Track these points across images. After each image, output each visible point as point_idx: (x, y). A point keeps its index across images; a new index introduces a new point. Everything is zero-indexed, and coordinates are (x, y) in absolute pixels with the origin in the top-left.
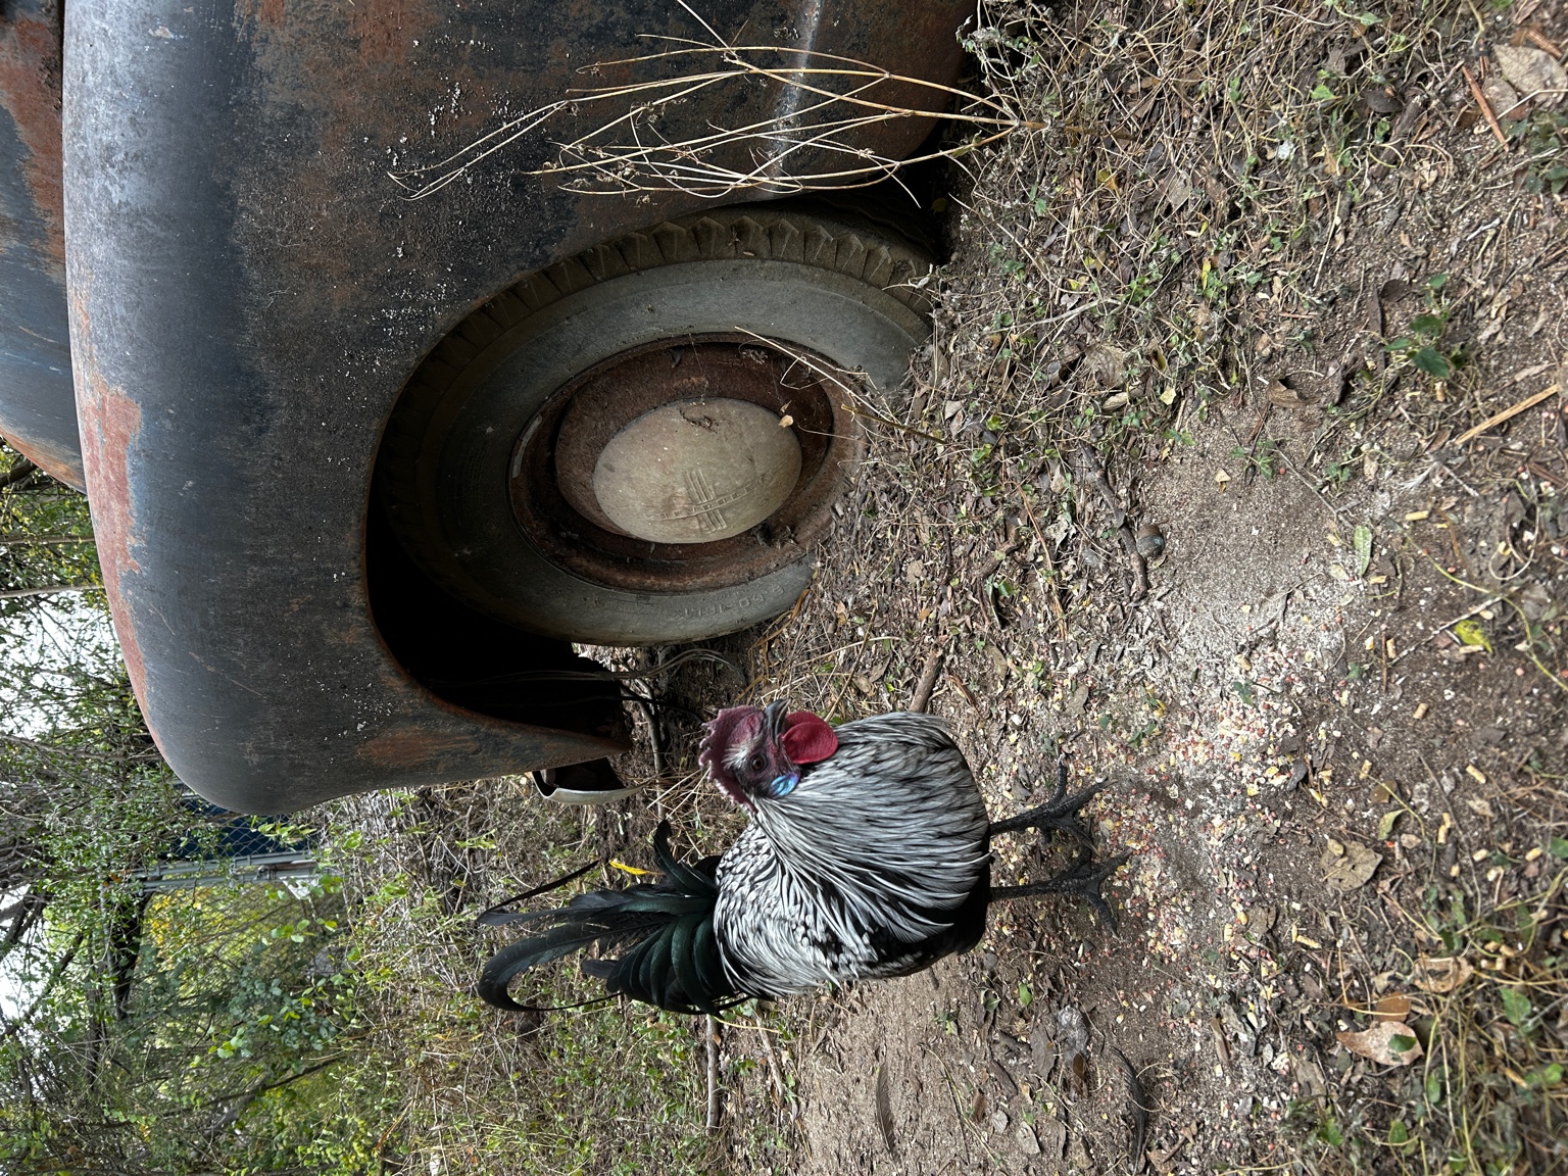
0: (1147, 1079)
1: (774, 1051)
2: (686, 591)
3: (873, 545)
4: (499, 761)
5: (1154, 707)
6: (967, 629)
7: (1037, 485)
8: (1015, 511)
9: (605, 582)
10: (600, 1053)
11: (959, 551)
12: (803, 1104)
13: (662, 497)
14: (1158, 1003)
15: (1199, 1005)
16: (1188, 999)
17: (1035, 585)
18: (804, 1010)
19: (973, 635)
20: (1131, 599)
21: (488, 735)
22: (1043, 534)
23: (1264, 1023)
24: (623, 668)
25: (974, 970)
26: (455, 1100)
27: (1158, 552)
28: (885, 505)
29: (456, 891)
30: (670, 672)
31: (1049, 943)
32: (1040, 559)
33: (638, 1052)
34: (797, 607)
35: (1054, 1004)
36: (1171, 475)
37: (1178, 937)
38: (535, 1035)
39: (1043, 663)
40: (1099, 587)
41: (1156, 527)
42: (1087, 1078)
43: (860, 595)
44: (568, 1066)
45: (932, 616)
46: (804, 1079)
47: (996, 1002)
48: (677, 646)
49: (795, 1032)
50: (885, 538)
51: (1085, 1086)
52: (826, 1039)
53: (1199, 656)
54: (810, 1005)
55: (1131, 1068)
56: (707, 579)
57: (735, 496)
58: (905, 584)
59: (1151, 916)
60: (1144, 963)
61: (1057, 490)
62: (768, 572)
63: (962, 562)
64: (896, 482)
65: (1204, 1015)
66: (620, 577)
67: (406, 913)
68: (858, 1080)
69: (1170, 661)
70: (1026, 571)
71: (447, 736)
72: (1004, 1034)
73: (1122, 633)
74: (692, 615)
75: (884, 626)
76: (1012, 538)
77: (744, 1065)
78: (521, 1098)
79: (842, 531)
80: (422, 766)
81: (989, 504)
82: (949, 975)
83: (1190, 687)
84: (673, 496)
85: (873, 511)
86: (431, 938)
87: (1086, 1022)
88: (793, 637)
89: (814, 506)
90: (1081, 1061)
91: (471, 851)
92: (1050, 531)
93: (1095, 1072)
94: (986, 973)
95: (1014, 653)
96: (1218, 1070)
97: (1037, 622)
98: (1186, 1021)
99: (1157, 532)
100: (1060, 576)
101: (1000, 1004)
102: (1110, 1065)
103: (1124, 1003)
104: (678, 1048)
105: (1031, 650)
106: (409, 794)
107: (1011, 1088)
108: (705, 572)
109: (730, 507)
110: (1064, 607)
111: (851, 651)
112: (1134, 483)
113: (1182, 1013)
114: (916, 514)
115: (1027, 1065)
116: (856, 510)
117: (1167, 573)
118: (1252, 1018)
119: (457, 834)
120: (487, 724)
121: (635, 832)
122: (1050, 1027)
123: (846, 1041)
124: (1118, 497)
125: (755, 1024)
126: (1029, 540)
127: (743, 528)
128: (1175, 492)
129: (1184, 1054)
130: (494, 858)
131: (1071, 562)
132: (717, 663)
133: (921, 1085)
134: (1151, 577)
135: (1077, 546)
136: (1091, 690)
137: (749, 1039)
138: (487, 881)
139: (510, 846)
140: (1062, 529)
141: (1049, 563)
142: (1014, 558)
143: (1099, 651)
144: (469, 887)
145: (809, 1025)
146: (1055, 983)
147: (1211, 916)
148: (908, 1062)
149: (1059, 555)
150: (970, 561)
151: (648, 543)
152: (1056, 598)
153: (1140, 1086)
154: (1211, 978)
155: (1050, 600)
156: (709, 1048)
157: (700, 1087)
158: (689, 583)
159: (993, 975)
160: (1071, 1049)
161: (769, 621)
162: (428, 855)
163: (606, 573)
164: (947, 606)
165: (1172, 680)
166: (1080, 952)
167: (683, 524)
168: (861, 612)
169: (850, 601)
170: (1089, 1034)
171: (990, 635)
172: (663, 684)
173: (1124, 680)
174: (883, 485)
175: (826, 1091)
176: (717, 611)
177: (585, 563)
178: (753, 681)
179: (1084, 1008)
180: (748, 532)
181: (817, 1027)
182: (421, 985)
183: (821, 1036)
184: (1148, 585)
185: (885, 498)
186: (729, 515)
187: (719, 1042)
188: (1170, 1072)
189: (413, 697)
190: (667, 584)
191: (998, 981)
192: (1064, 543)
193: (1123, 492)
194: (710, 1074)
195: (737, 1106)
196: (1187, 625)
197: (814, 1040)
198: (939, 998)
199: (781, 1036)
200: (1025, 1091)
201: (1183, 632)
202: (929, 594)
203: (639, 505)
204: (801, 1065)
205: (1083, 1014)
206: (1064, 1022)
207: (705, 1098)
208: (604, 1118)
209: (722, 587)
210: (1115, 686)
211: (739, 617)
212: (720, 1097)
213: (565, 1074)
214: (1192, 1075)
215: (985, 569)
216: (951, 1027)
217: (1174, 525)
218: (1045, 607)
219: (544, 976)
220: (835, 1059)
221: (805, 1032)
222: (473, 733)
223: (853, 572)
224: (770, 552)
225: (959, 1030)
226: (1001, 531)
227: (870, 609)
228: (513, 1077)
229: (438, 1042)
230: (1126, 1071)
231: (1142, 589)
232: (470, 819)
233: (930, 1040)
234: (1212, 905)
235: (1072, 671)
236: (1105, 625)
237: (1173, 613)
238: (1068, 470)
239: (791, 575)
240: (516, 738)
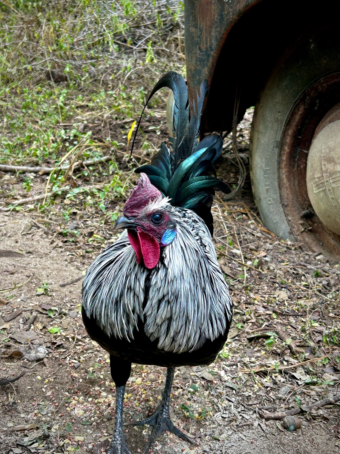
0: (8, 388)
1: (34, 201)
2: (279, 168)
3: (298, 274)
4: (194, 62)
5: (200, 414)
6: (248, 320)
7: (327, 366)
8: (313, 352)
9: (288, 124)
10: (38, 112)
11: (292, 320)
12: (7, 214)
13: (335, 157)
14: (46, 398)
15: (44, 419)
16: (47, 414)
17: (271, 359)
18: (54, 218)
19: (244, 323)
20: (260, 409)
21: (208, 56)
22: (299, 366)
23: (33, 451)
24: (238, 134)
25: (69, 305)
26: (20, 37)
27: (286, 427)
28: (321, 282)
29: (125, 41)
30: (234, 159)
31: (80, 345)
32: (285, 363)
33: (38, 131)
34: (265, 230)
35: (49, 345)
36: (329, 439)
37: (78, 412)
38: (50, 79)
39: (227, 358)
40: (267, 393)
41: (300, 428)
42: (11, 358)
43: (269, 264)
44: (33, 95)
45: (256, 302)
46: (19, 216)
47: (51, 315)
48: (248, 164)
49: (43, 212)
50: (301, 281)
51: (6, 356)
52: (39, 228)
53: (226, 442)
54: (56, 221)
55: (14, 380)
56: (285, 181)
57: (332, 198)
58: (275, 289)
59: (90, 399)
60: (67, 393)
61: (324, 377)
62: (286, 215)
63: (286, 321)
64: (334, 289)
65: (38, 421)
66: (290, 132)
67: (115, 14)
68: (17, 242)
69: (225, 426)
70: (279, 355)
71: (210, 33)
72: (35, 318)
73: (242, 402)
74: (265, 172)
75: (252, 276)
76: (298, 349)
77: (28, 185)
78: (18, 70)
79: (307, 257)
80: (195, 20)
81: (318, 339)
82: (67, 293)
83: (210, 435)
84: (336, 163)
85: (317, 275)
86: (102, 27)
87: (39, 360)
88: (248, 226)
89: (323, 244)
90: (19, 355)
91: (145, 50)
92: (301, 370)
93: (13, 362)
94: (67, 312)
95: (233, 343)
96: (10, 424)
97: (250, 357)
98: (36, 411)
99: (297, 428)
100: (275, 373)
101: (50, 317)
102: (16, 370)
103: (47, 381)
104: (38, 153)
105: (235, 352)
106: (178, 18)
107: (8, 319)
108: (289, 180)
109: (326, 195)
110: (257, 373)
111: (239, 257)
112: (326, 419)
113: (41, 410)
114: (315, 299)
115: (19, 327)
116: (319, 266)
117: (274, 431)
118: (36, 445)
119: (155, 43)
120: (215, 55)
121: (150, 136)
122: (37, 341)
123: (37, 237)
124: (319, 408)
125: (48, 192)
126: (296, 358)
127: (313, 202)
128: (319, 441)
129: (20, 408)
130: (141, 62)
131: (283, 380)
132: (237, 184)
133: (12, 274)
134: (272, 422)
135: (291, 384)
136: (211, 382)
137: (41, 189)
138: (129, 57)
139: (147, 70)
140: (301, 377)
141: (282, 368)
142: (286, 349)
143: (232, 389)
144: (127, 48)
145: (46, 219)
146: (59, 346)
147: (88, 431)
148: (25, 268)
149: (287, 374)
150: (286, 325)
151: (308, 148)
152: (263, 369)
153: (5, 384)
154: (57, 427)
155: (262, 366)
156: (38, 168)
157: (18, 162)
158: (284, 171)
159: (65, 314)
160: (26, 351)
161: (258, 214)
162: (145, 27)
163: (294, 124)
164: (261, 310)
165: (214, 426)
166: (74, 361)
167: (319, 168)
168: (261, 264)
169: (267, 259)
170: (32, 361)
171: (244, 332)
172: (227, 156)
173: (216, 400)
174: (332, 282)
175: (12, 226)
176: (266, 185)
177: (300, 113)
178: (225, 204)
179: (45, 360)
180: (310, 206)
181: (45, 223)
182: (78, 21)
183: (40, 225)
184: (267, 419)
185: (325, 282)
186: (322, 194)
187: (40, 173)
188: (11, 400)
189: (233, 14)
190: (284, 158)
191: (62, 317)
192: (294, 377)
193: (321, 412)
194: (25, 168)
195: (8, 180)
196: (244, 438)
197: (38, 221)
198: (56, 287)
199: (41, 205)
200: (6, 326)
201: (240, 435)
202: (268, 302)
203: (331, 144)
204: (26, 214)
205: (42, 359)
206: (39, 349)
207: (13, 164)
208: (6, 113)
209: (280, 189)
210: (212, 395)
211: (262, 197)
212: (13, 172)
213: (29, 94)
214: (9, 411)
215: (281, 333)
216: (41, 291)
217: (300, 438)
218: (258, 363)
219: (79, 86)
220: (28, 232)
221: (43, 217)
222: (211, 47)
223: (283, 261)
224: (298, 217)
225: (39, 295)
226: (303, 344)
227: (262, 269)
228: (29, 67)
229: (49, 28)
230: (13, 378)
231: (265, 416)
232: (163, 50)
233: (35, 280)
234: (94, 431)
235: (222, 373)
236: (246, 394)
237: (251, 431)
238: (335, 384)
239: (283, 228)
240: (206, 72)
